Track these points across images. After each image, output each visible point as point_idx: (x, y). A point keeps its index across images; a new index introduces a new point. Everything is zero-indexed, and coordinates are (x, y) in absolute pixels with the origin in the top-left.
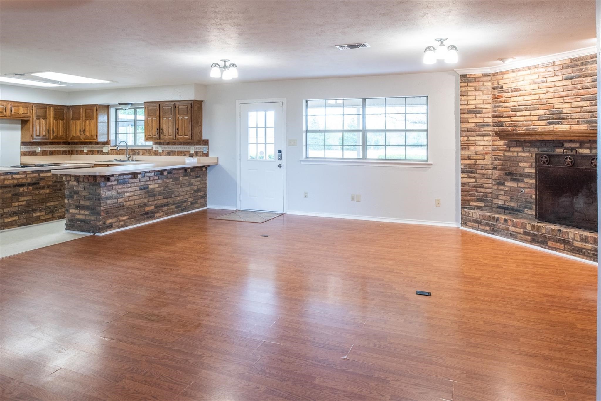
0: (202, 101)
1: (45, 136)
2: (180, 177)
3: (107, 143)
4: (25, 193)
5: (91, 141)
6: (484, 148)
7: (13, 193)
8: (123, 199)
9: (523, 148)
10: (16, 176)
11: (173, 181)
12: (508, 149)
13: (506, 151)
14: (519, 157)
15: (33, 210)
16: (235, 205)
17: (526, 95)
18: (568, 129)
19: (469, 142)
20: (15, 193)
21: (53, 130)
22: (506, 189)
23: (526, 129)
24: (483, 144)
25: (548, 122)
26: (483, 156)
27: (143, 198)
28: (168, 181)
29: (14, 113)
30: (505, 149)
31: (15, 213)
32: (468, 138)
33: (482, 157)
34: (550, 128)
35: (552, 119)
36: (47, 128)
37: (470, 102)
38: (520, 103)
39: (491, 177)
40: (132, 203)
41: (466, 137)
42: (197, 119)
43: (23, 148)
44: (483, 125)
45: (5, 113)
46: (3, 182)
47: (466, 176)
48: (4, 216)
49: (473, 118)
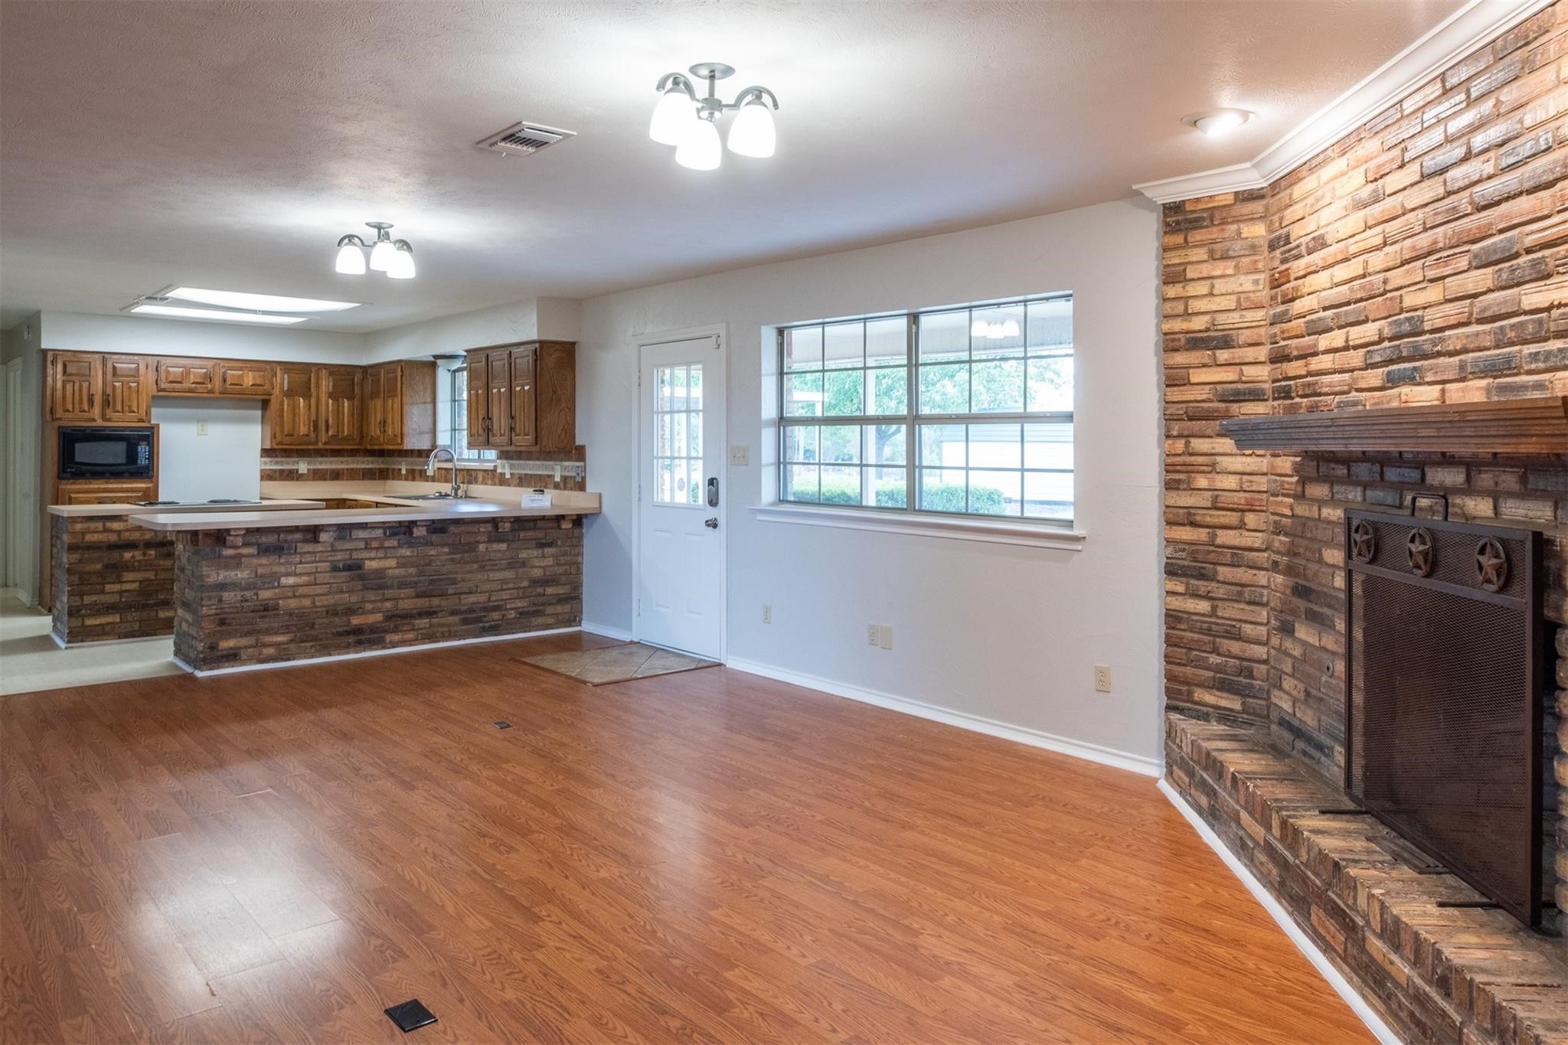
0: (574, 344)
1: (308, 435)
2: (478, 542)
3: (424, 454)
4: (136, 564)
5: (391, 447)
6: (1241, 483)
7: (106, 561)
8: (277, 591)
9: (1331, 486)
10: (115, 525)
11: (450, 553)
12: (1300, 489)
13: (1297, 496)
14: (1324, 522)
15: (156, 604)
16: (628, 627)
18: (1436, 403)
19: (1193, 459)
20: (112, 562)
21: (327, 421)
22: (1297, 654)
23: (1338, 404)
24: (1239, 467)
25: (1387, 374)
26: (1239, 514)
27: (342, 592)
28: (433, 552)
29: (232, 384)
30: (1295, 487)
31: (110, 608)
32: (1187, 444)
33: (1232, 518)
34: (1391, 398)
36: (313, 418)
37: (1195, 306)
39: (1265, 599)
40: (307, 602)
41: (1183, 441)
42: (555, 392)
43: (265, 463)
44: (1237, 393)
45: (209, 386)
46: (80, 536)
47: (1181, 589)
48: (83, 612)
49: (1205, 366)
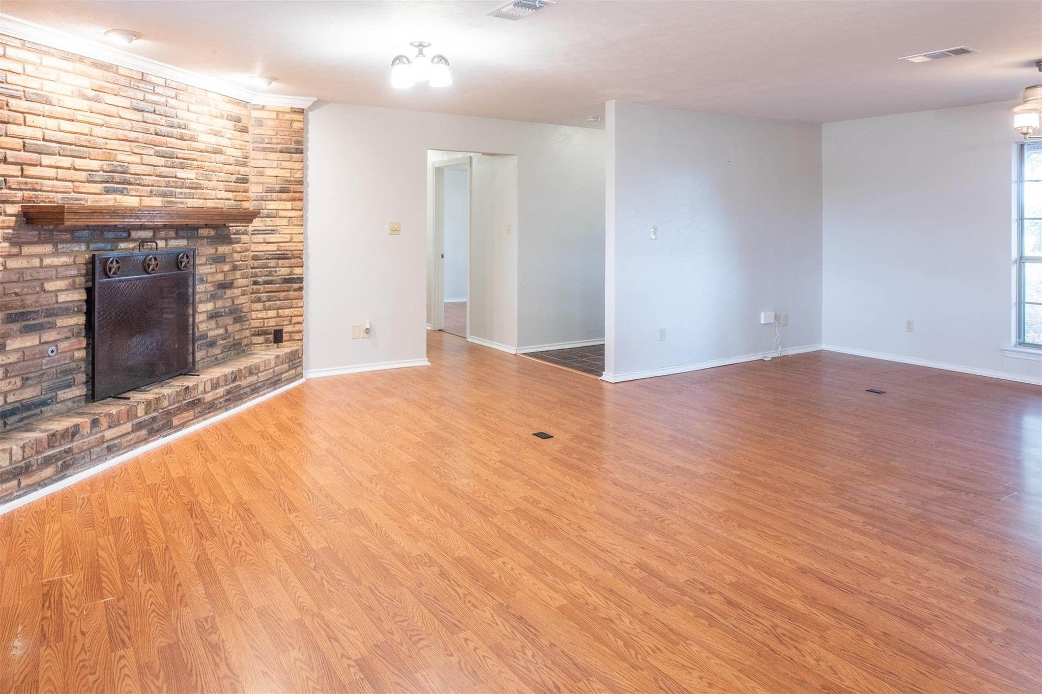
9: (55, 245)
12: (15, 250)
13: (10, 256)
14: (45, 267)
17: (64, 119)
18: (137, 205)
22: (11, 360)
23: (63, 199)
25: (105, 187)
30: (7, 250)
34: (108, 200)
35: (112, 182)
38: (49, 135)
